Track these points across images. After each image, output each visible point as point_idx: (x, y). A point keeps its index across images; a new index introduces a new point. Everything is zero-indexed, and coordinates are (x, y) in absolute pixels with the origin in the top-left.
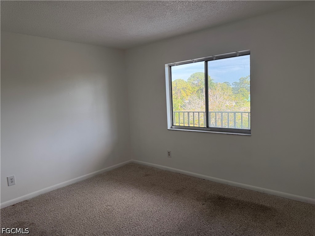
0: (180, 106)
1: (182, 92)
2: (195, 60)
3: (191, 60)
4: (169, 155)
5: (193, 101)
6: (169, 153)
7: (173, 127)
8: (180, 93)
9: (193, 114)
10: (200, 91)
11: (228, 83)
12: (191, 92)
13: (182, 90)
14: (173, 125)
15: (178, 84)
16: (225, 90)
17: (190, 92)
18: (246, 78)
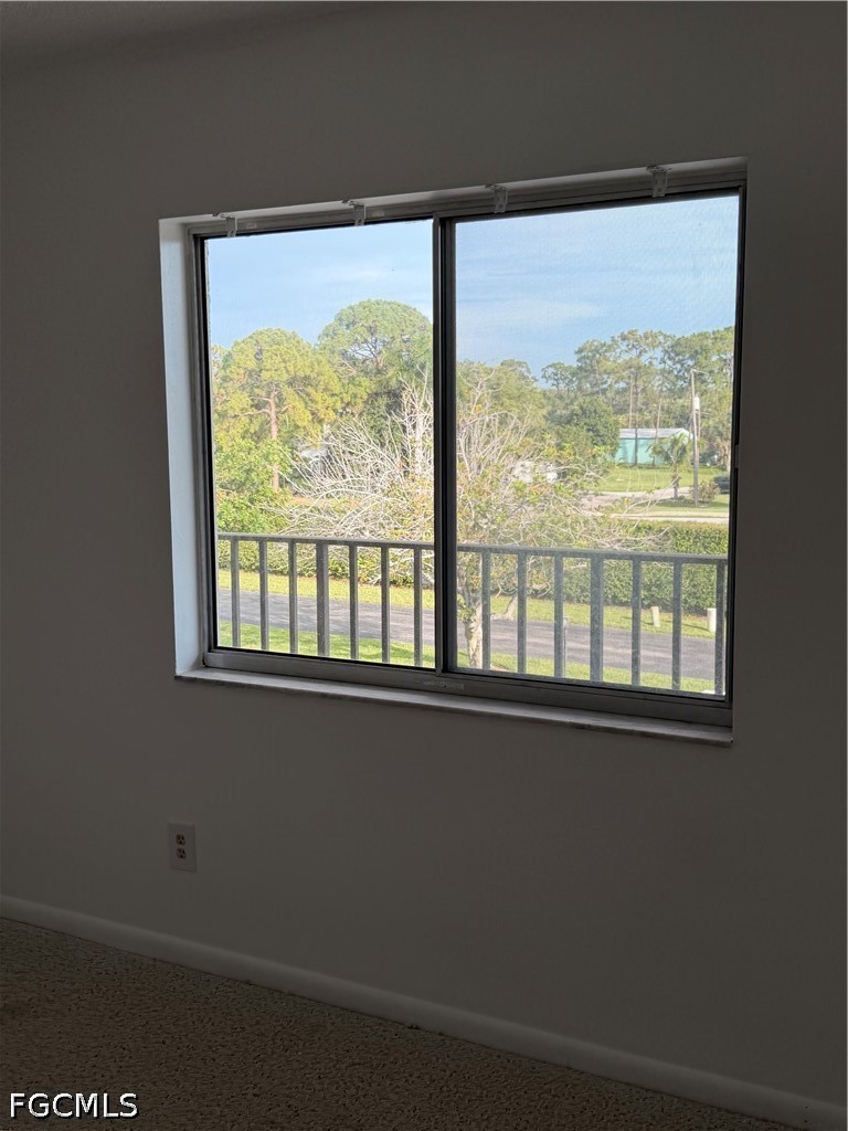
0: (276, 478)
1: (293, 400)
2: (370, 209)
3: (337, 205)
4: (182, 854)
5: (348, 457)
6: (180, 840)
7: (215, 658)
8: (277, 406)
9: (352, 556)
10: (383, 401)
11: (520, 364)
12: (339, 406)
13: (288, 392)
14: (213, 644)
15: (265, 354)
16: (507, 402)
17: (330, 401)
18: (610, 346)
